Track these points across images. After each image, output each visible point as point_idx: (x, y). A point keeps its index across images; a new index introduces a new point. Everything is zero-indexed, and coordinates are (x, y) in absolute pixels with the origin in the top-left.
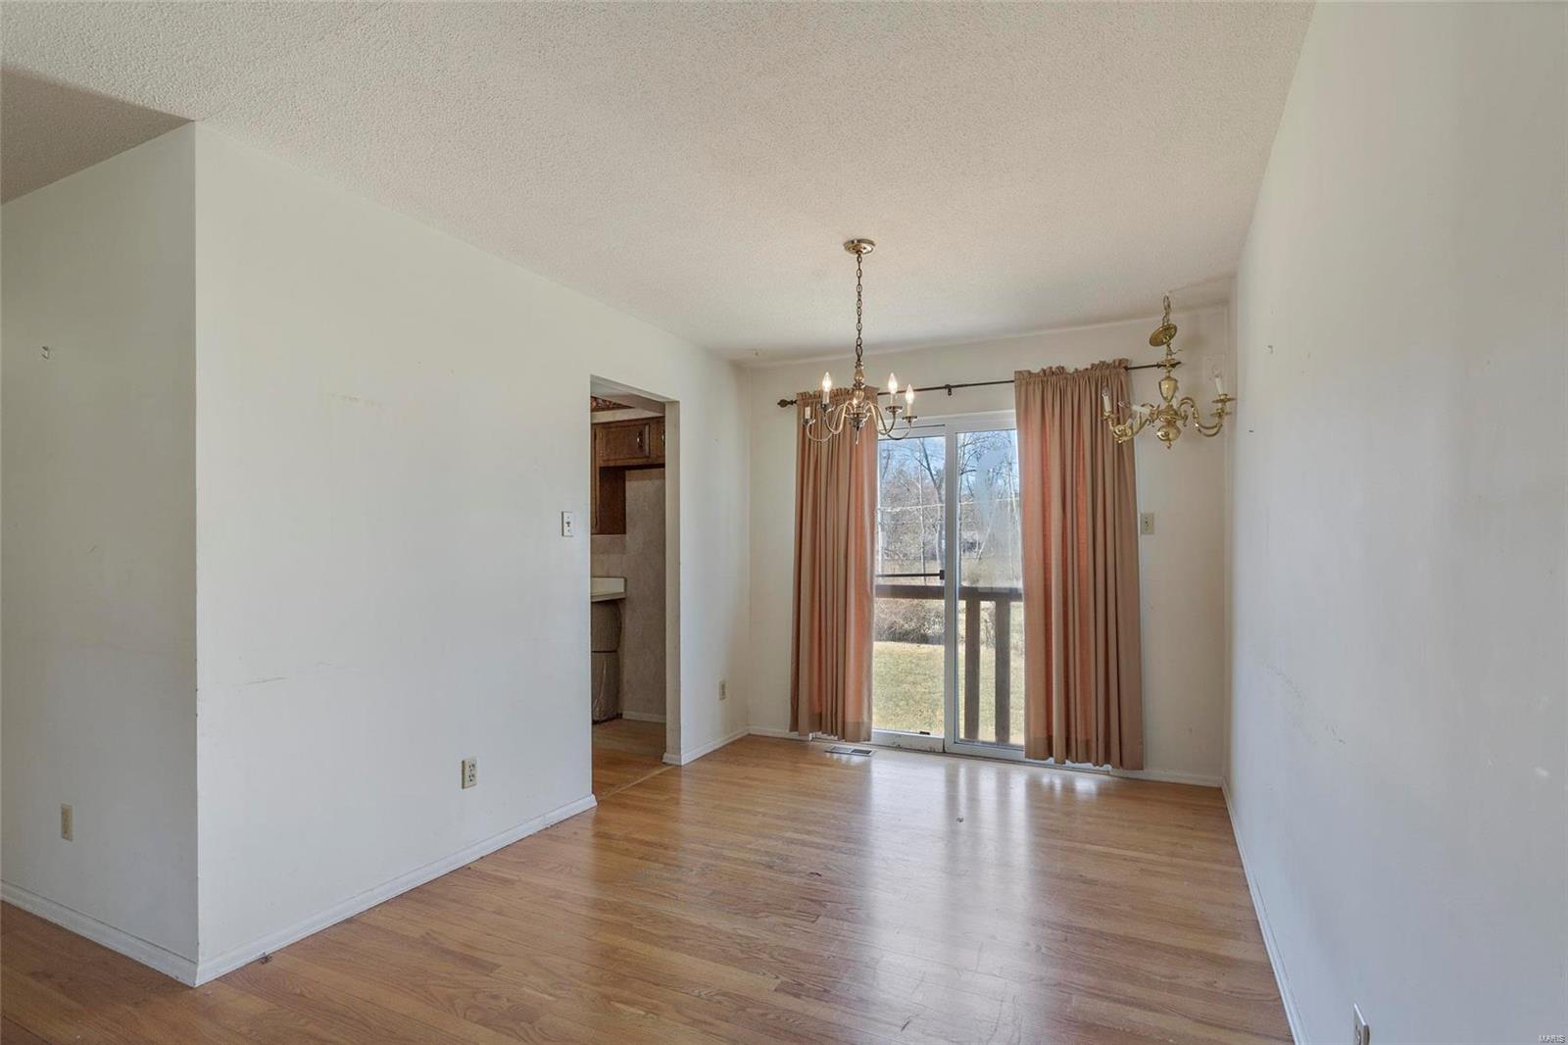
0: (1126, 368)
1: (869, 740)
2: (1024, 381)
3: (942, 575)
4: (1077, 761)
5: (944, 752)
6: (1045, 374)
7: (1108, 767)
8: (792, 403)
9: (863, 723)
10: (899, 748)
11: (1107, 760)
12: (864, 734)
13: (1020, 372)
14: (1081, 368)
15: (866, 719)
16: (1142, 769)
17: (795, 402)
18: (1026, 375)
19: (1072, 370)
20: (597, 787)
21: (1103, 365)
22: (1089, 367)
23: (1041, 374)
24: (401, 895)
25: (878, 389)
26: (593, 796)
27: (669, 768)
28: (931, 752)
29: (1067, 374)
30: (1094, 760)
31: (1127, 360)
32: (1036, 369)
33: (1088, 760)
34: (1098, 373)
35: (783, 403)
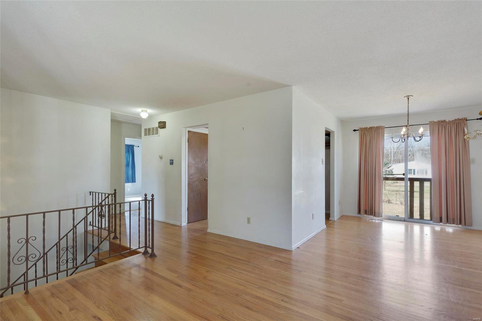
0: (467, 120)
1: (382, 217)
2: (432, 124)
3: (404, 174)
4: (450, 224)
5: (404, 221)
6: (439, 122)
7: (460, 226)
8: (357, 130)
9: (380, 212)
10: (390, 219)
11: (460, 223)
12: (381, 215)
13: (431, 121)
14: (451, 120)
15: (381, 212)
16: (472, 226)
17: (358, 130)
18: (433, 122)
19: (448, 121)
20: (326, 224)
21: (459, 119)
22: (454, 120)
23: (438, 122)
24: (308, 240)
25: (384, 126)
26: (325, 225)
27: (332, 221)
28: (401, 220)
29: (447, 122)
30: (456, 223)
31: (467, 118)
32: (436, 120)
33: (454, 224)
34: (457, 121)
35: (355, 130)
